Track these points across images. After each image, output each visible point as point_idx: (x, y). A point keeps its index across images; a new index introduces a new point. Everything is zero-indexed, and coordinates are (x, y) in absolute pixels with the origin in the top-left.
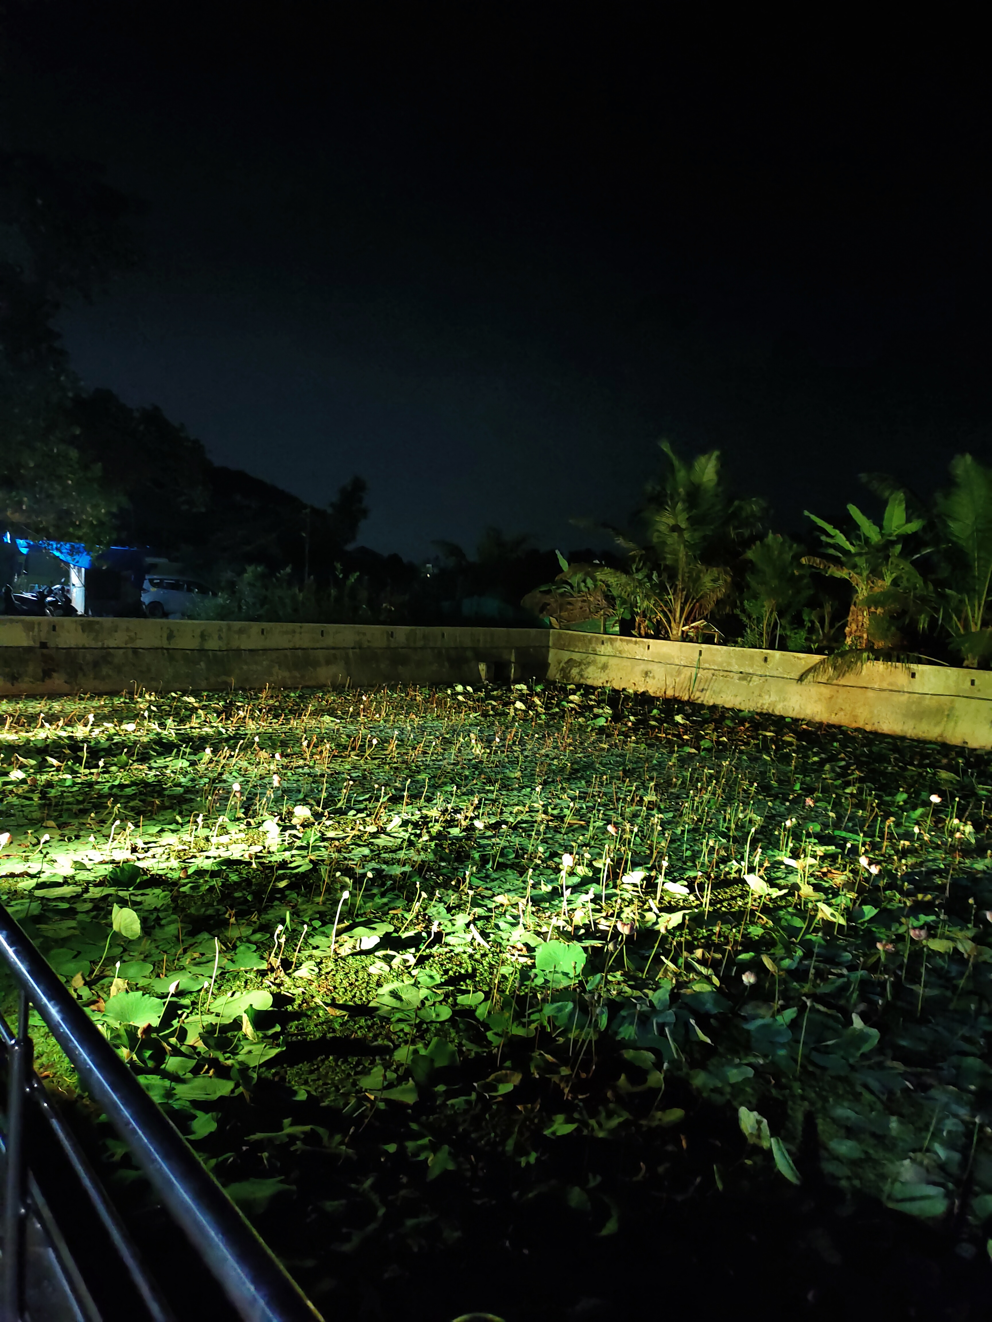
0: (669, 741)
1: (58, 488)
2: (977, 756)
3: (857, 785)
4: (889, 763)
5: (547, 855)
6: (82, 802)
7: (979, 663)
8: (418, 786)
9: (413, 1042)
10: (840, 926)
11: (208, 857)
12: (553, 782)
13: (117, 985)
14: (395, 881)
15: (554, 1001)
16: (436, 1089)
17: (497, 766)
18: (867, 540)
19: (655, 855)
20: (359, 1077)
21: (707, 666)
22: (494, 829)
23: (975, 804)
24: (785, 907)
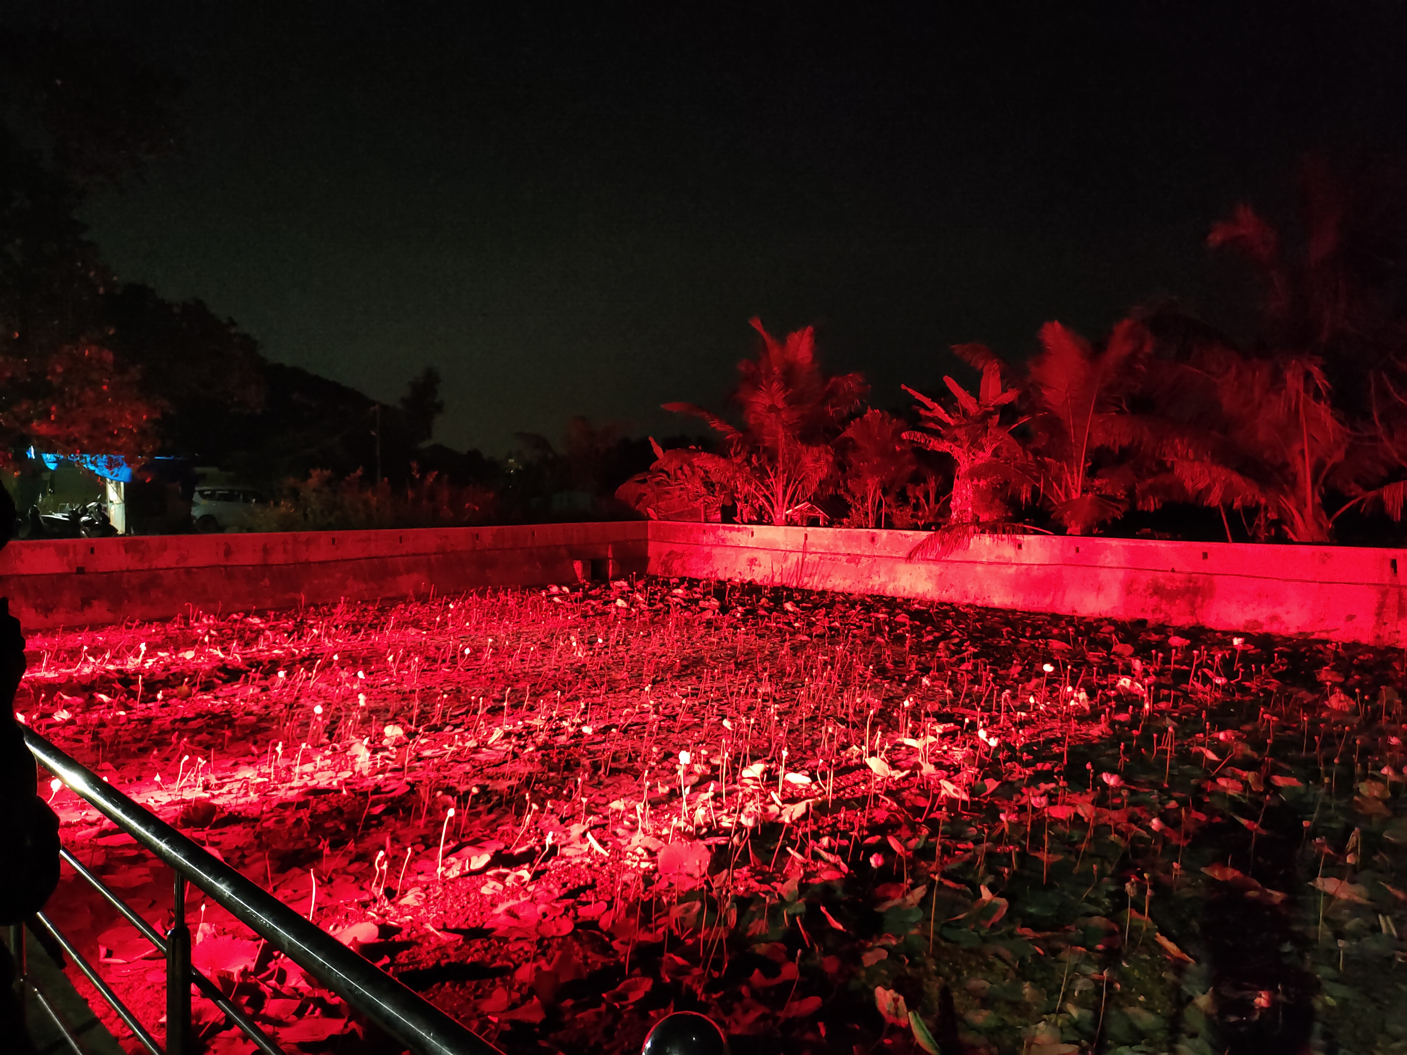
0: (780, 630)
1: (91, 394)
2: (1087, 623)
3: (972, 661)
4: (1002, 636)
5: (661, 755)
6: (141, 740)
7: (1082, 531)
8: (519, 695)
9: (535, 959)
10: (964, 802)
11: (291, 788)
12: (662, 680)
13: (203, 931)
14: (501, 797)
15: (680, 901)
16: (563, 1004)
17: (601, 668)
18: (965, 413)
19: (774, 746)
20: (480, 1000)
21: (813, 549)
22: (604, 733)
23: (1087, 671)
24: (908, 788)
